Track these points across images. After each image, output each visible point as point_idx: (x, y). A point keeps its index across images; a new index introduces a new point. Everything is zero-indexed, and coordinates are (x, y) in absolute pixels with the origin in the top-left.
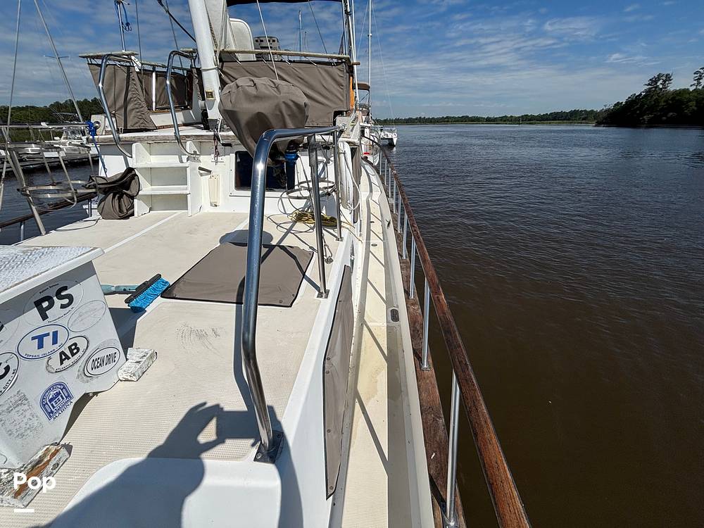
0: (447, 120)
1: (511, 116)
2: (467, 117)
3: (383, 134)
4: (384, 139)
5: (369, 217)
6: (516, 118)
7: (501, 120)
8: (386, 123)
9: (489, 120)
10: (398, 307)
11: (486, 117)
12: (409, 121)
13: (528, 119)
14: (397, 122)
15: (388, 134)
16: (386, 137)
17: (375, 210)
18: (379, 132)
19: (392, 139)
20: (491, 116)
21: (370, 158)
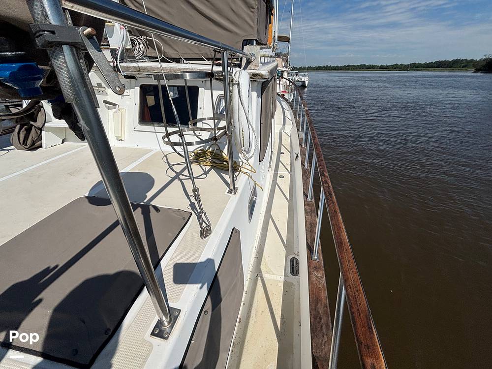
0: (348, 67)
1: (402, 65)
2: (365, 65)
3: (297, 77)
4: (298, 81)
5: (280, 148)
6: (405, 65)
7: (392, 68)
8: (301, 69)
9: (382, 68)
10: (298, 255)
11: (380, 65)
12: (319, 69)
13: (415, 67)
14: (310, 69)
15: (302, 78)
16: (300, 80)
17: (286, 141)
18: (295, 77)
19: (304, 82)
20: (384, 64)
21: (286, 96)
